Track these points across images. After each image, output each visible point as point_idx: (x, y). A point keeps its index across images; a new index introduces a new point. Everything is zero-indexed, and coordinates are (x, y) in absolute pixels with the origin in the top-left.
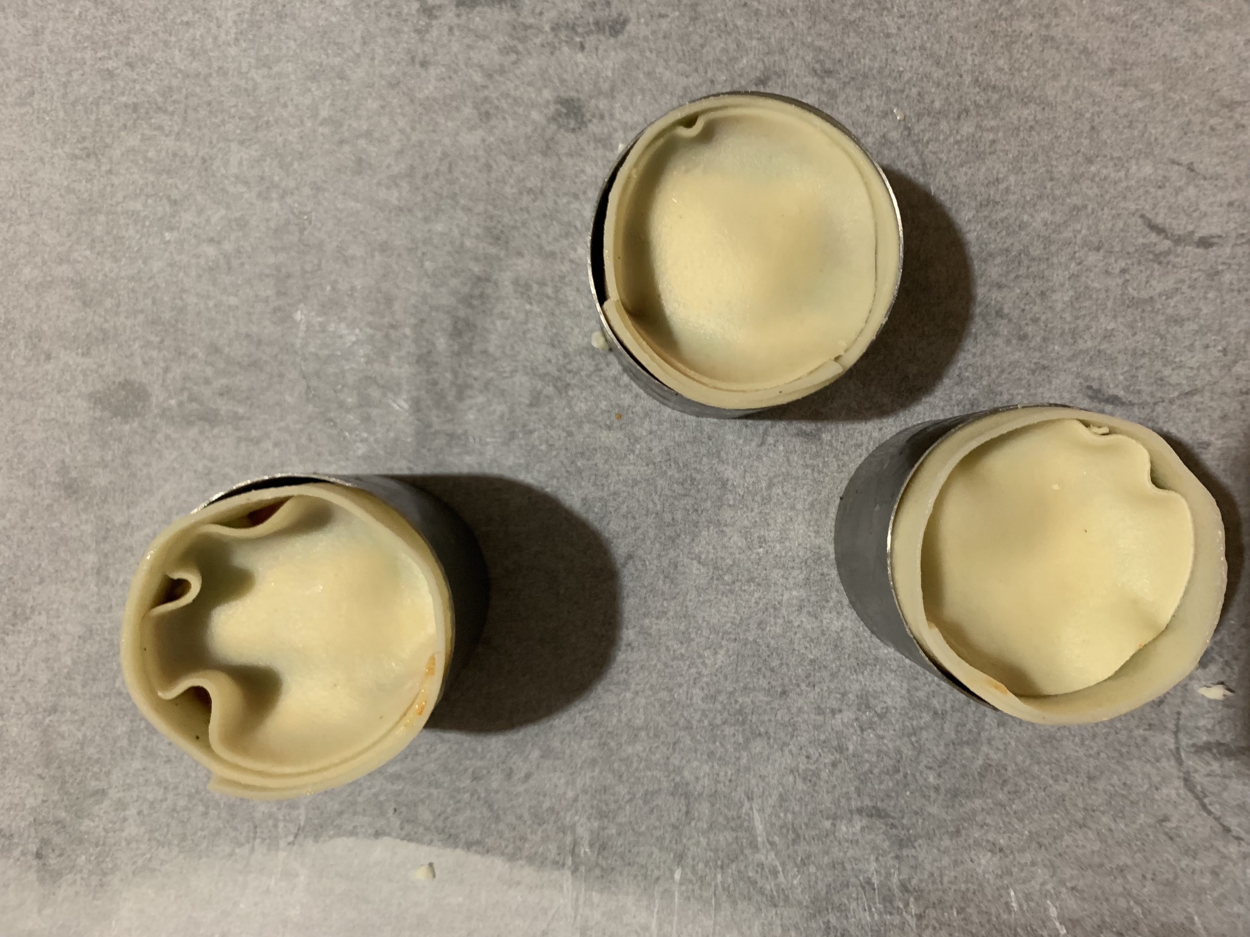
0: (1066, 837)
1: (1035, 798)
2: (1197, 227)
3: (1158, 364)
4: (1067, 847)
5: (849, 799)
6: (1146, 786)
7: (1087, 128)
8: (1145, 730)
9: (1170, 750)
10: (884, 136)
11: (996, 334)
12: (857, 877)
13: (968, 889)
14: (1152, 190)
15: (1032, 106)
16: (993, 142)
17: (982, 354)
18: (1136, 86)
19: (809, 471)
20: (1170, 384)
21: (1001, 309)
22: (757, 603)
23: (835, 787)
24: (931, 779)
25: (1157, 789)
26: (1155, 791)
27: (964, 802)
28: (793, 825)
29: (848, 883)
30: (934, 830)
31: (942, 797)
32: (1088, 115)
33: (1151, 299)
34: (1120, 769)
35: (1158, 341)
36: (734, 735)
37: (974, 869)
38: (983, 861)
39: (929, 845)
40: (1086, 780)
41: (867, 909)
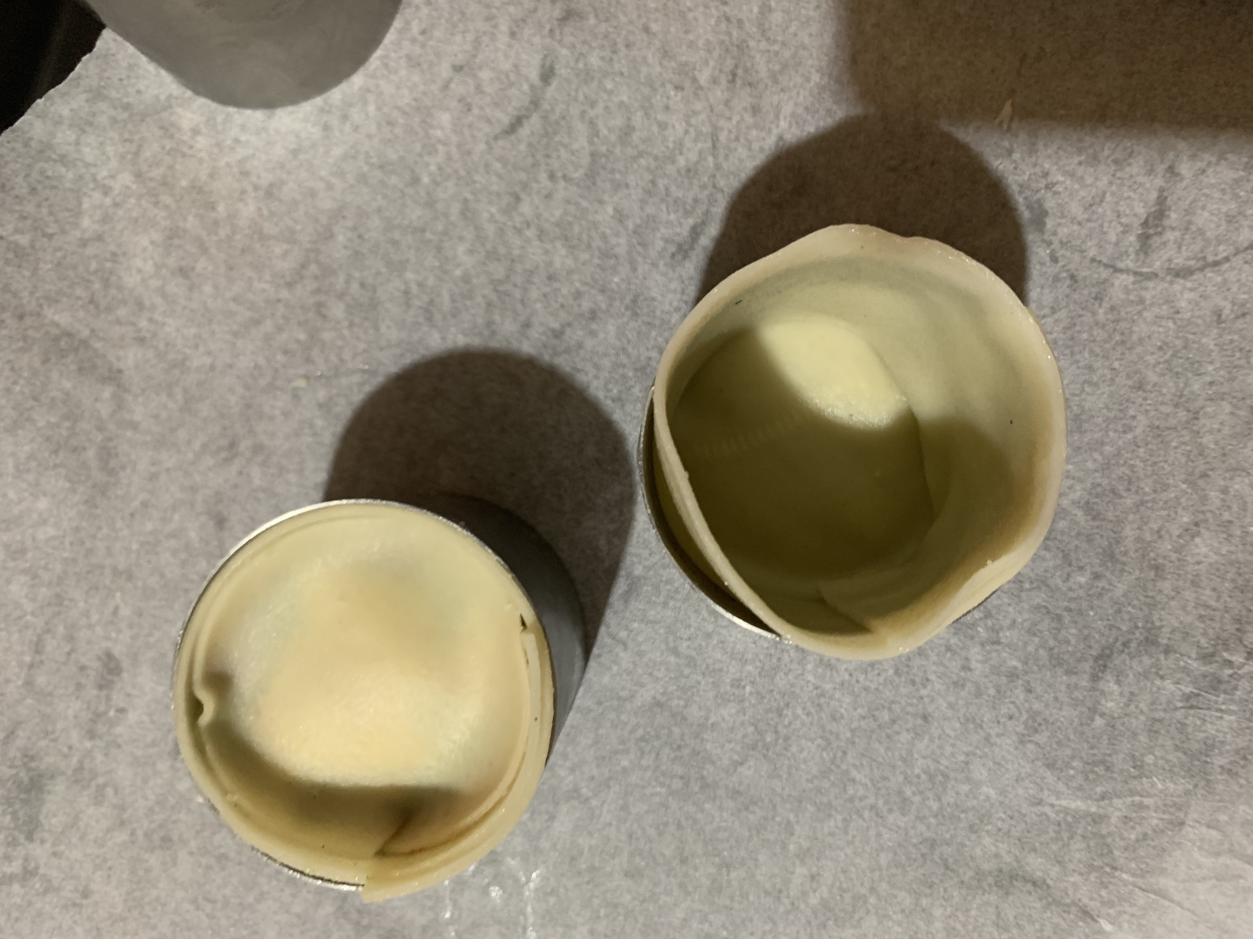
0: (1204, 441)
1: (1144, 461)
2: (527, 79)
3: (670, 169)
4: (1216, 443)
5: (1076, 687)
6: (1170, 324)
7: (378, 173)
8: (1100, 306)
9: (1133, 283)
10: (320, 406)
11: (580, 345)
12: (1176, 709)
13: (1233, 581)
14: (470, 118)
15: (336, 229)
16: (362, 285)
17: (597, 367)
18: (351, 105)
19: (672, 603)
20: (698, 163)
21: (553, 331)
22: (808, 715)
23: (1056, 699)
24: (1082, 580)
25: (1178, 312)
26: (1179, 316)
27: (1122, 549)
28: (1088, 763)
29: (1180, 723)
30: (1147, 597)
31: (1108, 574)
32: (365, 169)
33: (593, 155)
34: (1139, 349)
35: (643, 162)
36: (958, 793)
37: (1210, 564)
38: (1204, 550)
39: (1163, 609)
40: (1140, 393)
41: (1219, 714)
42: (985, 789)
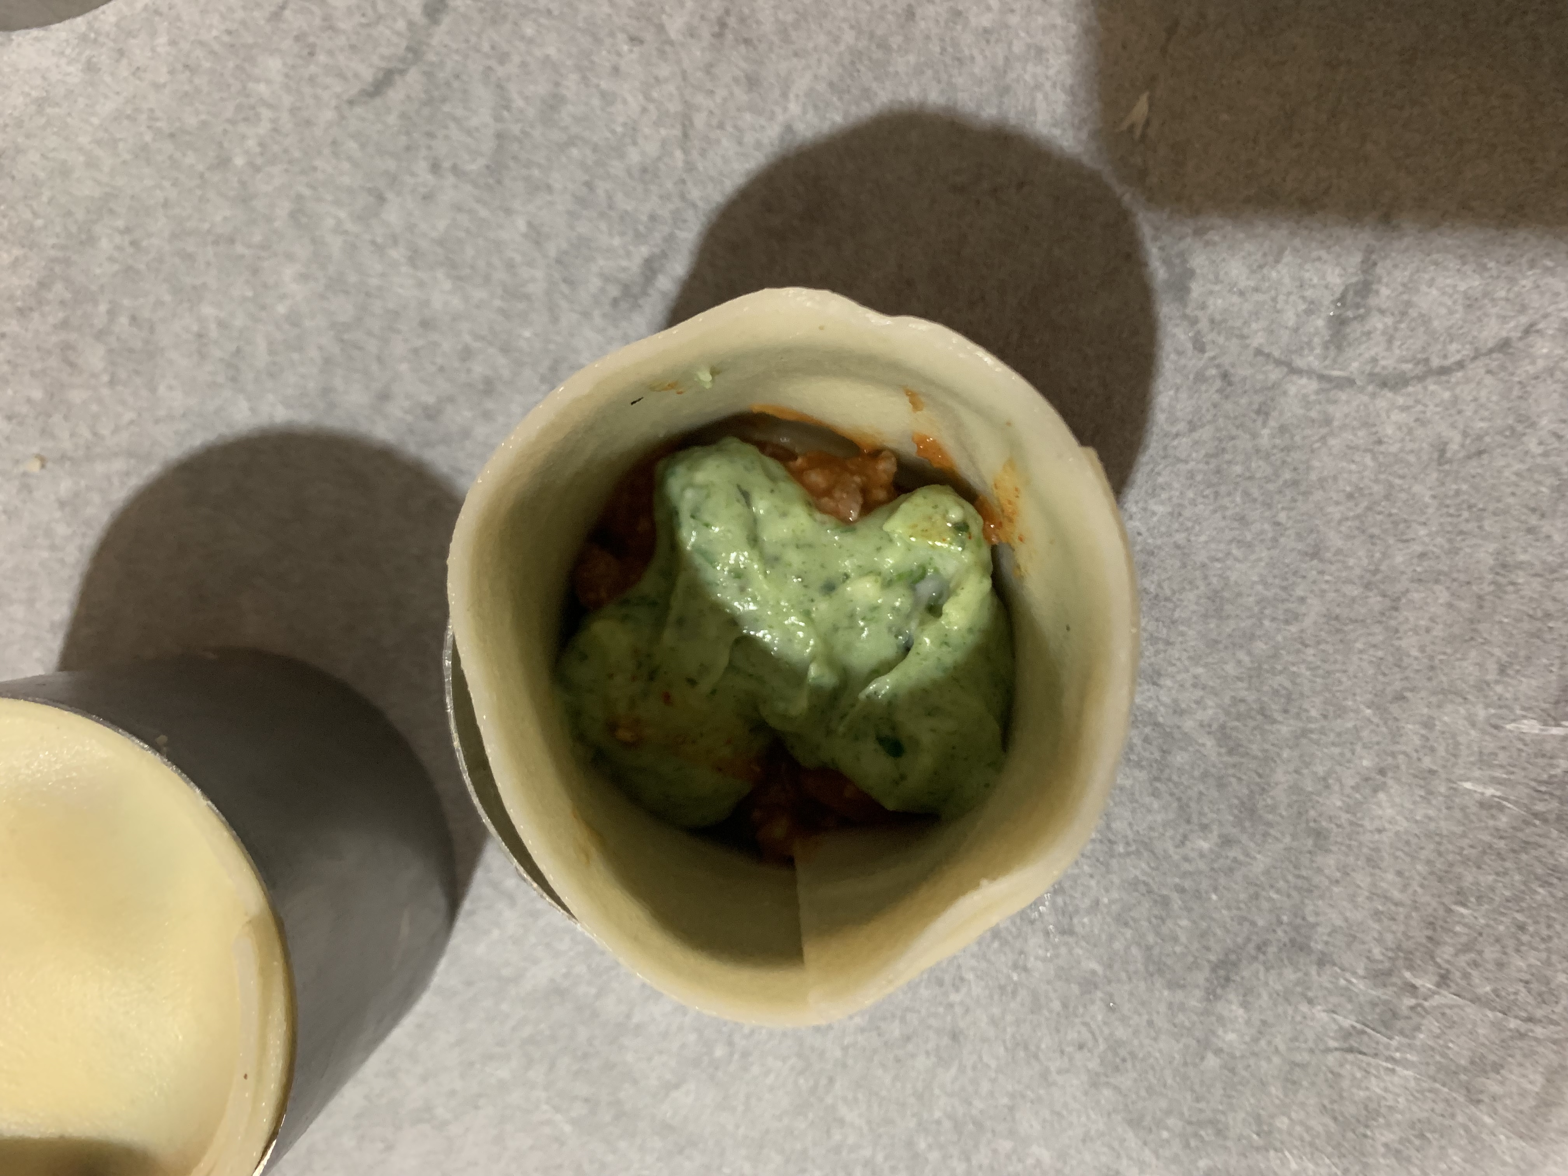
0: (1403, 643)
1: (1313, 669)
2: (404, 12)
3: (616, 167)
4: (1422, 649)
5: (1182, 1007)
6: (1368, 460)
7: (168, 147)
8: (1264, 424)
9: (1317, 393)
10: (62, 504)
11: (466, 433)
12: (1328, 1050)
13: (1429, 862)
14: (313, 69)
15: (98, 229)
16: (134, 319)
18: (130, 34)
20: (659, 158)
21: (426, 408)
23: (1150, 1023)
24: (1205, 845)
25: (1380, 442)
26: (1382, 448)
27: (1269, 801)
28: (1190, 1123)
29: (1332, 1072)
30: (1298, 877)
31: (1244, 838)
32: (148, 137)
33: (500, 136)
34: (1318, 495)
35: (574, 152)
36: (995, 1151)
37: (1397, 834)
38: (1390, 812)
39: (1321, 897)
40: (1315, 562)
41: (1390, 1066)
42: (1035, 1149)
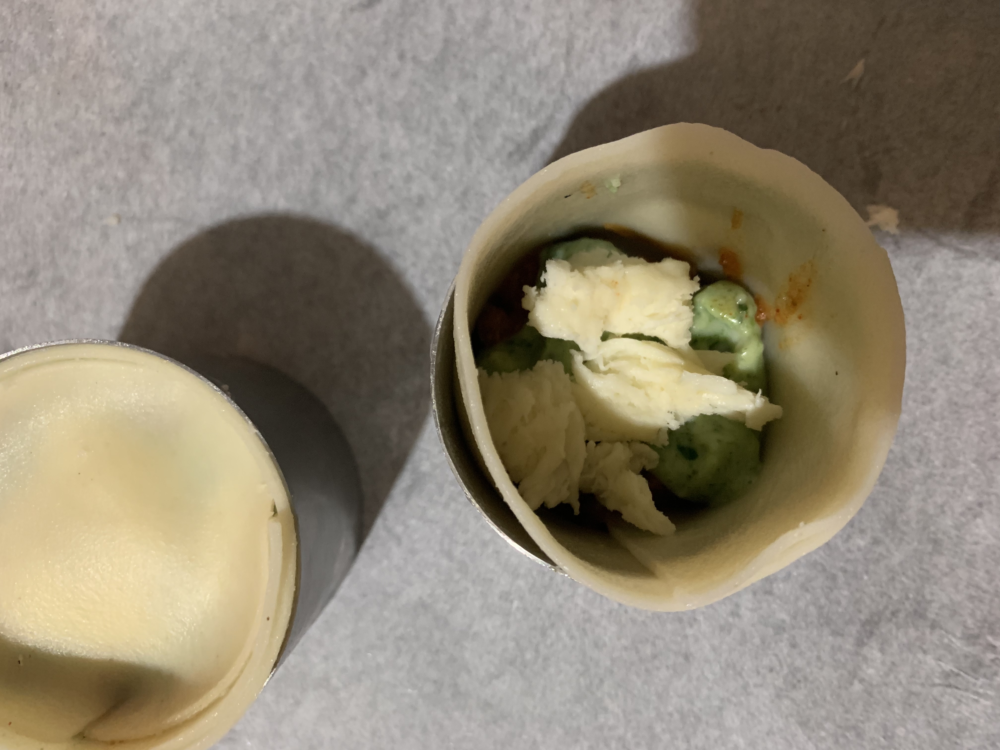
1: (939, 434)
3: (521, 68)
5: (840, 649)
6: (982, 305)
7: (227, 24)
8: (919, 276)
10: (128, 248)
11: (402, 230)
12: (934, 685)
15: (175, 73)
16: (192, 133)
17: (416, 254)
19: (453, 505)
20: (549, 66)
21: (378, 211)
22: (572, 637)
23: (819, 658)
24: (862, 543)
25: (991, 294)
26: (993, 298)
27: (905, 518)
28: (840, 727)
29: (935, 699)
30: (921, 569)
31: (887, 540)
32: (215, 17)
33: (447, 41)
34: (949, 324)
35: (495, 56)
36: (707, 738)
37: (988, 546)
38: (983, 531)
39: (936, 583)
40: (944, 367)
41: (976, 697)
42: (734, 737)
